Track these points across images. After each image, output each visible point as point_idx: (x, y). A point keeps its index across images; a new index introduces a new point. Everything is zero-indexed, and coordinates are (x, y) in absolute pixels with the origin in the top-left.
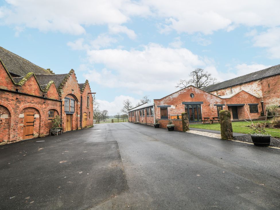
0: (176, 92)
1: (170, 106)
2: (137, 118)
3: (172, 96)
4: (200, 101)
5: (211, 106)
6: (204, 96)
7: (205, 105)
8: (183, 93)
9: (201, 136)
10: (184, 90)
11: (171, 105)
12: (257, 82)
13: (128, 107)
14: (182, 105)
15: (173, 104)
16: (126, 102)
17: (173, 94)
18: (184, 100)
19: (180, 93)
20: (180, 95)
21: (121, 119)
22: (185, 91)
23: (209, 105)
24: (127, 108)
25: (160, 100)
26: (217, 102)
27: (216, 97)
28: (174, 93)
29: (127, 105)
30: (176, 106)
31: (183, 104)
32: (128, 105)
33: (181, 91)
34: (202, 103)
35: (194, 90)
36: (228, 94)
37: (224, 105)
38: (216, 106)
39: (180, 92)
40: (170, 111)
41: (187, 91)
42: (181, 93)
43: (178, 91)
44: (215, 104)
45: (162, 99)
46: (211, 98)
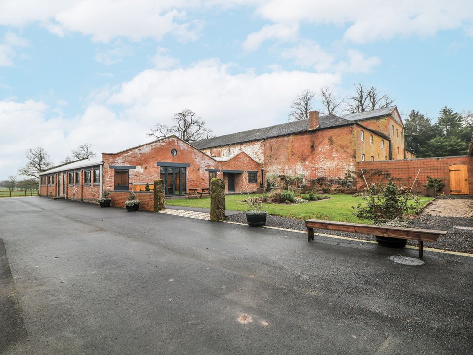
0: (147, 144)
1: (135, 168)
2: (61, 188)
3: (140, 150)
4: (186, 162)
5: (201, 171)
6: (193, 154)
7: (192, 170)
8: (159, 146)
9: (182, 217)
10: (161, 141)
11: (137, 165)
12: (260, 142)
13: (40, 165)
14: (156, 167)
15: (140, 164)
16: (35, 153)
17: (141, 146)
18: (159, 159)
19: (154, 147)
20: (154, 149)
21: (19, 189)
22: (163, 144)
23: (199, 170)
24: (37, 165)
25: (115, 154)
26: (210, 166)
27: (209, 158)
28: (143, 146)
29: (37, 160)
30: (146, 168)
31: (157, 165)
32: (41, 161)
33: (157, 143)
34: (189, 165)
35: (178, 143)
36: (225, 155)
37: (219, 171)
38: (208, 172)
39: (154, 144)
40: (134, 176)
41: (167, 145)
42: (157, 146)
43: (152, 143)
44: (206, 168)
45: (120, 153)
46: (203, 159)
